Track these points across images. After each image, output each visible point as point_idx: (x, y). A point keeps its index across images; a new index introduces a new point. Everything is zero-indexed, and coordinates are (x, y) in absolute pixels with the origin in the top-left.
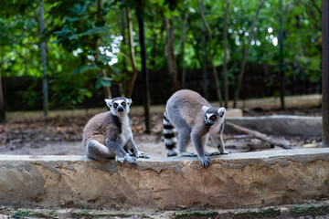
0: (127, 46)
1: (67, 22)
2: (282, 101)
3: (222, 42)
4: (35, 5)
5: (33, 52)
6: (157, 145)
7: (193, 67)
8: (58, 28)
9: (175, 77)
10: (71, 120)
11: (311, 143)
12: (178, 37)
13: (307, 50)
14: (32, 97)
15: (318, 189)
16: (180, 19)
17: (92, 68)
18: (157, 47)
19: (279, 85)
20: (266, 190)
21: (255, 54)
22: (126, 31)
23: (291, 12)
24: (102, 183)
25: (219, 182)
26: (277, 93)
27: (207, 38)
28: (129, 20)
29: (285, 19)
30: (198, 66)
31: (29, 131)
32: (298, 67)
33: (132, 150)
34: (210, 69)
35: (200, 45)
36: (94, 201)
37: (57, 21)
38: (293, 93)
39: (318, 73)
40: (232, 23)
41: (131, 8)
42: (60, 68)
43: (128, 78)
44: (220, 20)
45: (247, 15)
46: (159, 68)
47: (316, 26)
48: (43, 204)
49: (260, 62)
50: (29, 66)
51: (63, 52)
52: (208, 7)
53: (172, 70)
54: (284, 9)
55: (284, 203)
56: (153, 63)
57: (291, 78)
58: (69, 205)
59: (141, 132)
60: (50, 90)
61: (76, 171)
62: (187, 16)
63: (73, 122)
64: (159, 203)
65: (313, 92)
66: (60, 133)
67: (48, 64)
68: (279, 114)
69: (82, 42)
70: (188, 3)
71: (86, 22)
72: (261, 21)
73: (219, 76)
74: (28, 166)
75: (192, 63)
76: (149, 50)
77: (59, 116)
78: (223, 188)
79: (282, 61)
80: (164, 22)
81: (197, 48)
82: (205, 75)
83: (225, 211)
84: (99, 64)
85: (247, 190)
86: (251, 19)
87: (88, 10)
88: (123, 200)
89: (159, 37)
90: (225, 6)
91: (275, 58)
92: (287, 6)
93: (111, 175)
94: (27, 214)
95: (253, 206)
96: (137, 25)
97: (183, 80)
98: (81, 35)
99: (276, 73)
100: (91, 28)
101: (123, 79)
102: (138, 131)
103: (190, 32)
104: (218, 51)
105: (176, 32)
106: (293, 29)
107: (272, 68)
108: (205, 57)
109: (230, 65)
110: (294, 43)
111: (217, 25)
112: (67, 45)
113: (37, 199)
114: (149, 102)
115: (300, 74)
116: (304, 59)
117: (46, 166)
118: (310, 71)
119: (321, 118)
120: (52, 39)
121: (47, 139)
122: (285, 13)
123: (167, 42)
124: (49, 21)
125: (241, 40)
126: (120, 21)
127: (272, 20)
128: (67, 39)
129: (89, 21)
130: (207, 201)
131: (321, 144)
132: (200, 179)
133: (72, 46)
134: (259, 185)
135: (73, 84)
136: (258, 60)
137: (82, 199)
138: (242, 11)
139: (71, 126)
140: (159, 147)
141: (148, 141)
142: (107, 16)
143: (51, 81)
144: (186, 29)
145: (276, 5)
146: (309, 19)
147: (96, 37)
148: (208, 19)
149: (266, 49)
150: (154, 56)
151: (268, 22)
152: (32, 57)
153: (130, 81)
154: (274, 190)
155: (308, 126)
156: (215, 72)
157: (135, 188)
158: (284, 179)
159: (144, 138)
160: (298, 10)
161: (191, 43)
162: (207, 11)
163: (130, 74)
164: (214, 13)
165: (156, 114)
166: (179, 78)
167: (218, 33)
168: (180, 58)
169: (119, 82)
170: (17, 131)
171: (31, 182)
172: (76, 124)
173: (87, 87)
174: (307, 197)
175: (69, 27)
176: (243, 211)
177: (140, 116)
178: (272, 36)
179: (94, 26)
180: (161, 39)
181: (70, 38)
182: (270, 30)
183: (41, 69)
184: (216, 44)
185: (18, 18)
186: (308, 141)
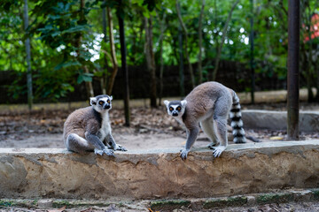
0: (108, 44)
1: (51, 20)
2: (253, 96)
3: (198, 40)
4: (19, 3)
5: (17, 47)
6: (136, 137)
7: (170, 64)
8: (41, 26)
9: (154, 73)
10: (54, 113)
11: (277, 135)
12: (156, 35)
13: (275, 50)
14: (17, 91)
15: (282, 179)
16: (158, 19)
17: (74, 64)
18: (137, 44)
19: (250, 81)
20: (234, 180)
21: (228, 52)
22: (108, 29)
23: (261, 14)
24: (82, 175)
25: (191, 173)
26: (248, 89)
27: (184, 37)
28: (110, 19)
29: (255, 20)
30: (176, 63)
31: (14, 123)
32: (267, 65)
33: (111, 144)
34: (186, 66)
35: (177, 43)
36: (74, 191)
37: (40, 19)
38: (262, 89)
39: (284, 71)
40: (207, 24)
41: (112, 8)
42: (44, 63)
43: (109, 74)
44: (196, 20)
45: (221, 16)
46: (138, 64)
47: (284, 28)
48: (25, 194)
49: (233, 60)
50: (14, 61)
51: (46, 48)
52: (185, 8)
53: (151, 66)
54: (254, 11)
55: (251, 192)
56: (132, 59)
57: (260, 75)
58: (50, 195)
59: (121, 124)
60: (34, 85)
61: (57, 163)
62: (165, 16)
63: (57, 115)
64: (136, 193)
65: (281, 88)
66: (43, 125)
67: (32, 60)
68: (249, 109)
69: (65, 39)
70: (166, 4)
71: (68, 20)
72: (233, 22)
73: (195, 72)
74: (10, 158)
75: (170, 60)
76: (129, 47)
77: (43, 109)
78: (195, 179)
79: (253, 59)
80: (144, 21)
81: (174, 46)
82: (181, 72)
83: (197, 200)
84: (81, 60)
85: (217, 180)
86: (224, 19)
87: (70, 9)
88: (101, 190)
89: (139, 35)
90: (201, 7)
91: (246, 57)
92: (258, 9)
93: (90, 166)
94: (9, 204)
95: (222, 195)
96: (117, 23)
97: (161, 75)
98: (64, 32)
99: (247, 70)
100: (73, 26)
101: (104, 74)
102: (118, 124)
103: (168, 31)
104: (194, 49)
105: (154, 31)
106: (263, 30)
107: (243, 65)
108: (182, 55)
109: (205, 62)
110: (264, 43)
111: (193, 25)
112: (51, 42)
113: (19, 190)
114: (128, 96)
115: (269, 71)
116: (272, 58)
117: (28, 158)
118: (278, 69)
119: (286, 112)
120: (36, 36)
121: (31, 131)
122: (255, 15)
123: (146, 40)
124: (33, 18)
125: (215, 39)
126: (102, 20)
127: (244, 21)
128: (51, 37)
129: (71, 20)
130: (180, 191)
131: (286, 136)
132: (174, 171)
133: (55, 43)
134: (229, 176)
135: (56, 79)
136: (231, 58)
137: (63, 190)
138: (216, 12)
139: (55, 119)
140: (137, 140)
141: (127, 133)
142: (89, 15)
143: (35, 76)
144: (164, 28)
145: (248, 6)
146: (277, 21)
147: (78, 35)
148: (184, 20)
149: (239, 48)
150: (133, 53)
151: (240, 23)
152: (17, 53)
153: (111, 77)
154: (242, 180)
155: (275, 120)
156: (191, 69)
157: (113, 178)
158: (251, 170)
159: (123, 130)
160: (268, 12)
161: (168, 41)
162: (184, 11)
163: (111, 70)
164: (190, 14)
165: (135, 108)
166: (158, 74)
167: (194, 32)
168: (158, 55)
169: (100, 78)
170: (2, 124)
171: (13, 174)
172: (59, 116)
173: (69, 82)
174: (271, 186)
175: (52, 24)
176: (214, 199)
177: (120, 110)
178: (243, 36)
179: (76, 25)
180: (141, 37)
181: (53, 35)
182: (242, 30)
183: (26, 64)
184: (192, 42)
185: (3, 15)
186: (275, 134)
